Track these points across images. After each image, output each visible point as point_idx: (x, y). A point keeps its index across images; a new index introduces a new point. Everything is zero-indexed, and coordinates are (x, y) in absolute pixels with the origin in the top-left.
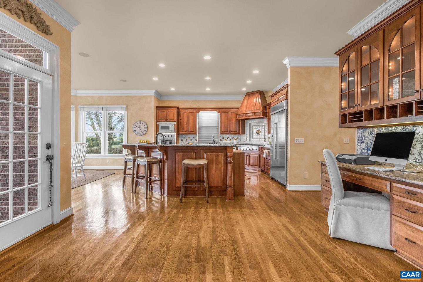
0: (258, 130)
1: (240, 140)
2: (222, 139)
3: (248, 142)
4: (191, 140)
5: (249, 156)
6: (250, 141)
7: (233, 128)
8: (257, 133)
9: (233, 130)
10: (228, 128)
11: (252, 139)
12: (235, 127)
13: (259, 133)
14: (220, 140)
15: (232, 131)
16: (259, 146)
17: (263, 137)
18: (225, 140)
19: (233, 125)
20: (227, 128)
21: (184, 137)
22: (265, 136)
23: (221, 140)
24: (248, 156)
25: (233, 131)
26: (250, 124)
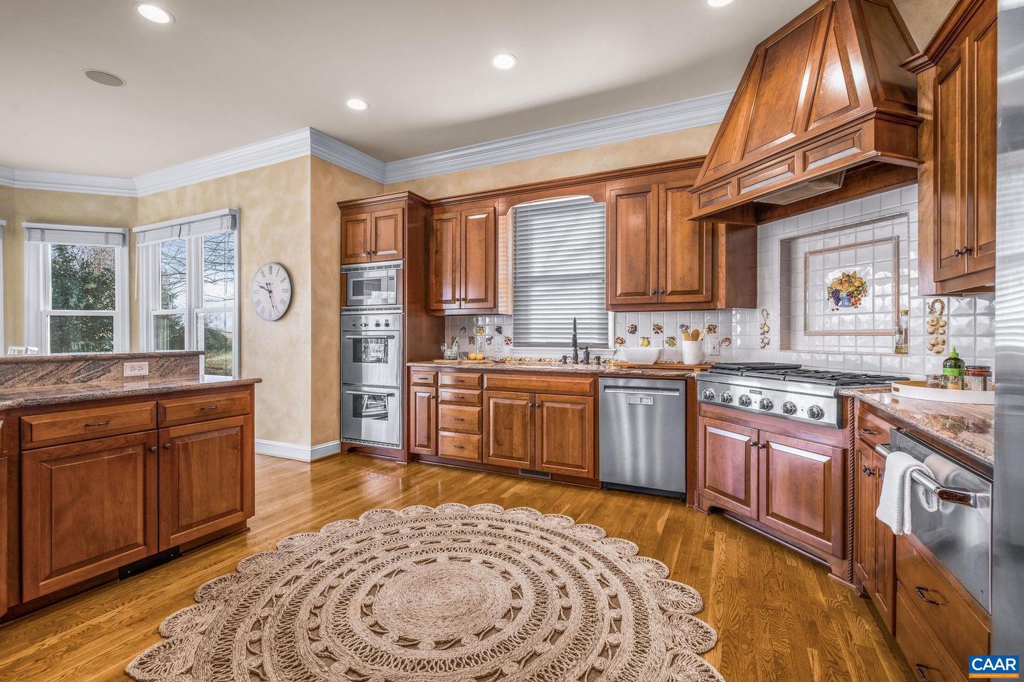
0: (848, 279)
1: (728, 340)
2: (629, 338)
3: (774, 355)
4: (490, 339)
5: (763, 452)
6: (786, 344)
7: (679, 273)
8: (835, 295)
9: (674, 284)
10: (647, 275)
11: (801, 340)
12: (691, 270)
13: (850, 295)
14: (616, 342)
15: (673, 293)
16: (845, 392)
17: (886, 321)
18: (641, 341)
19: (678, 257)
20: (642, 277)
21: (464, 328)
22: (900, 312)
23: (620, 341)
24: (754, 450)
25: (679, 289)
26: (787, 246)
